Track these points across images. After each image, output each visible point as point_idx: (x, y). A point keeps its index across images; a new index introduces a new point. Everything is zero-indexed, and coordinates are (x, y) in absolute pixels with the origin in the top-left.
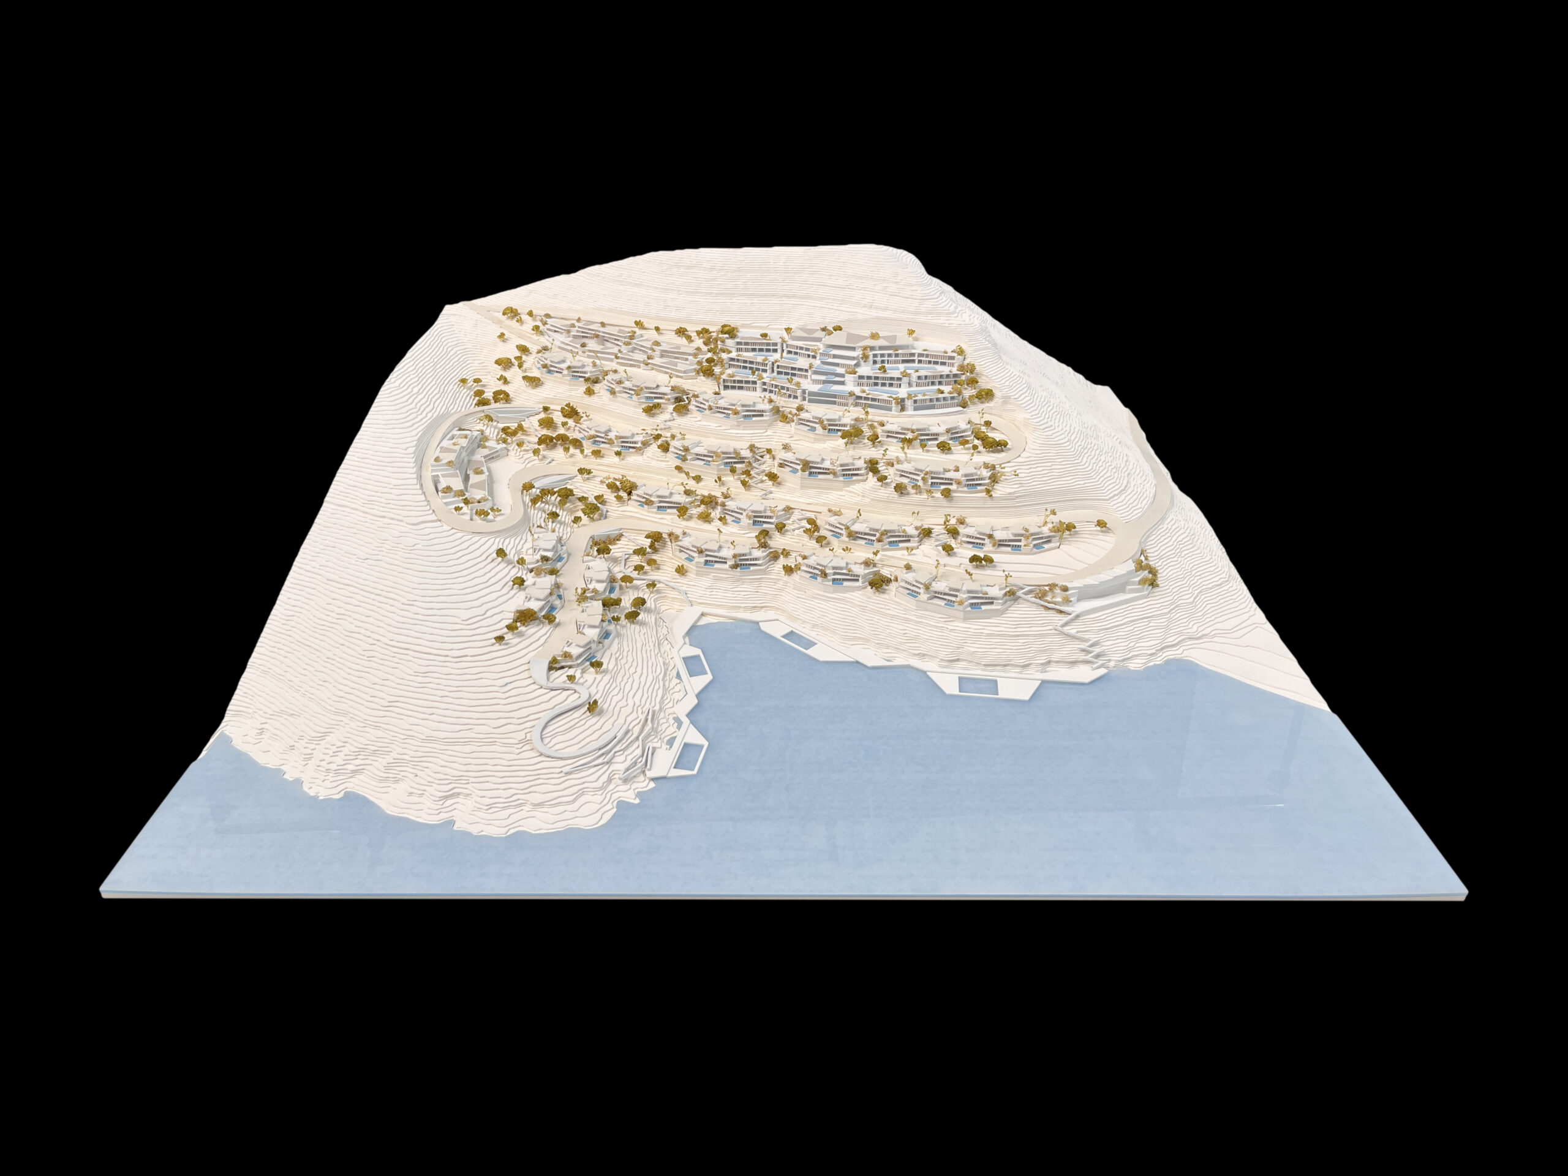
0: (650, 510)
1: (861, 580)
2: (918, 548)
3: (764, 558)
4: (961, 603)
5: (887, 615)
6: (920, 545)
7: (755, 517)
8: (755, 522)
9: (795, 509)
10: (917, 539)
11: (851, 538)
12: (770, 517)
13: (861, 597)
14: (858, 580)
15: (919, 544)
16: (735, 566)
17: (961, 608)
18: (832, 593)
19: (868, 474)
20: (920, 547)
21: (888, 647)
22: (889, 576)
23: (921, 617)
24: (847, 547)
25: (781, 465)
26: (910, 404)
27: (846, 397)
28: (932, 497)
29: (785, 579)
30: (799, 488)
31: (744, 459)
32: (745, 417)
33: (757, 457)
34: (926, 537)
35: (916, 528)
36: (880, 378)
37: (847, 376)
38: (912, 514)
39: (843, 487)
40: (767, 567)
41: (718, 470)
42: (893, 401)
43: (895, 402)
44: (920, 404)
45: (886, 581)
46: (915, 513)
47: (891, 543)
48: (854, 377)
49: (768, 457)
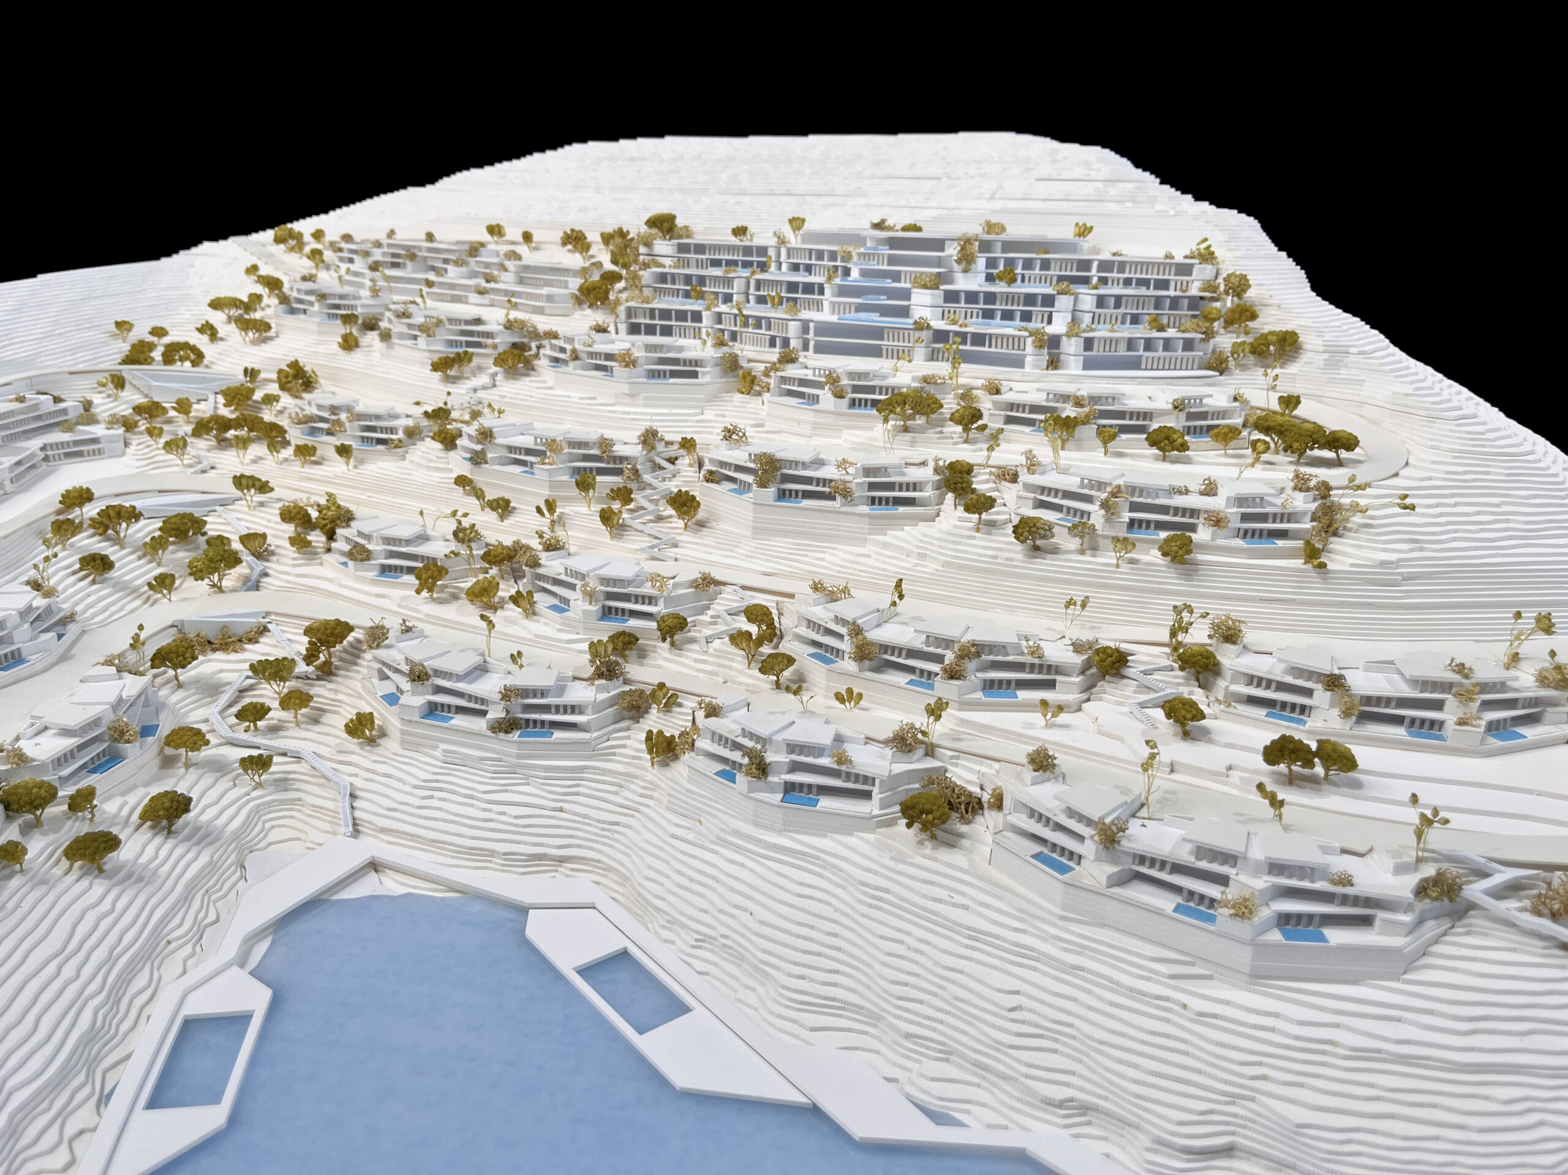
0: (359, 573)
1: (877, 795)
2: (1079, 709)
3: (599, 707)
4: (1243, 910)
5: (954, 926)
6: (1088, 700)
7: (610, 596)
8: (607, 613)
9: (724, 584)
10: (1077, 679)
11: (867, 663)
12: (650, 600)
13: (873, 854)
14: (867, 795)
15: (1084, 696)
16: (506, 726)
17: (1243, 929)
18: (779, 832)
19: (941, 502)
20: (1085, 706)
21: (946, 1054)
22: (975, 790)
23: (1081, 950)
24: (850, 691)
25: (712, 478)
26: (1072, 350)
27: (906, 332)
28: (1132, 561)
29: (649, 777)
30: (748, 533)
31: (622, 459)
32: (653, 374)
33: (659, 460)
34: (1107, 677)
35: (1078, 647)
36: (999, 296)
37: (915, 290)
38: (1067, 607)
39: (869, 534)
40: (606, 738)
41: (550, 487)
42: (1029, 340)
43: (1034, 342)
44: (1101, 353)
45: (963, 807)
46: (1075, 604)
47: (990, 686)
48: (932, 295)
49: (686, 461)
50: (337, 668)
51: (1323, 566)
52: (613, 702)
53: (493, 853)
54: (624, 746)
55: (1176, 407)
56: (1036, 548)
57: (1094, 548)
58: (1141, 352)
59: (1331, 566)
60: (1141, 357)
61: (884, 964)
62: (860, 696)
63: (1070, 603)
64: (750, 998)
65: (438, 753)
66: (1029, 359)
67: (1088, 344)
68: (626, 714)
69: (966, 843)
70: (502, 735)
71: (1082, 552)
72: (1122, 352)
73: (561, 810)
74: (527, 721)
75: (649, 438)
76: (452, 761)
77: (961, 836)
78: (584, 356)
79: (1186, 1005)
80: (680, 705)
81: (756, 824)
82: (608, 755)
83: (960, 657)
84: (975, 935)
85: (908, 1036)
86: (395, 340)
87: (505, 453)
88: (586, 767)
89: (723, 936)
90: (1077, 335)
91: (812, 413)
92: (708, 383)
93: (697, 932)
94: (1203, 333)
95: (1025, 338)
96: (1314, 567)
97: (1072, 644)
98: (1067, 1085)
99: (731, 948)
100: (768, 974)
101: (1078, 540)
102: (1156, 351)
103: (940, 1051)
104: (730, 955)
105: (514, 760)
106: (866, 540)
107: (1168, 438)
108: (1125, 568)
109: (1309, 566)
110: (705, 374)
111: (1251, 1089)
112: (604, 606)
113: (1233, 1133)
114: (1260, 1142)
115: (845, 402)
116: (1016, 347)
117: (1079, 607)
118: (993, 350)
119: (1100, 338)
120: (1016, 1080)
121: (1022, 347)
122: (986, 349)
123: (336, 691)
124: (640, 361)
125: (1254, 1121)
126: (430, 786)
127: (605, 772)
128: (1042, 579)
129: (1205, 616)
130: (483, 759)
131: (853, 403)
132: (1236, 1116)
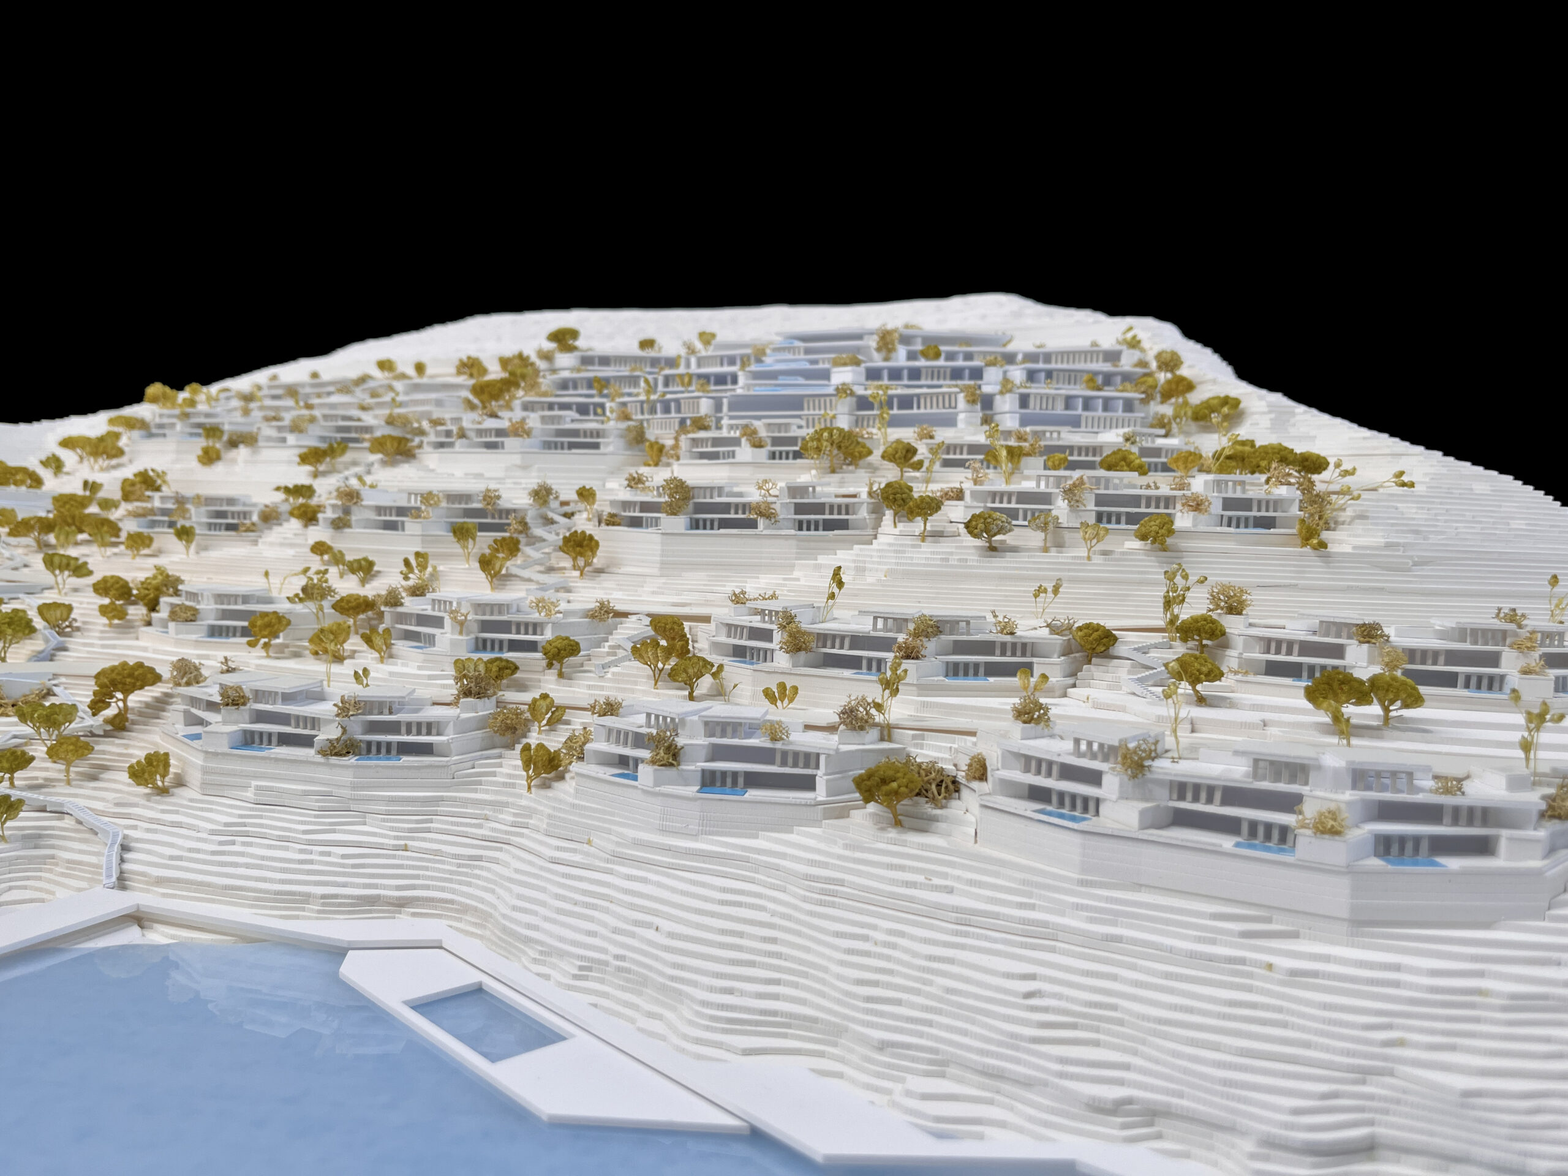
4: (1331, 824)
6: (1074, 686)
7: (486, 626)
8: (482, 645)
9: (625, 615)
10: (1055, 660)
12: (536, 627)
13: (822, 846)
14: (808, 783)
15: (1070, 681)
16: (343, 748)
17: (1333, 851)
19: (877, 524)
20: (1071, 691)
22: (949, 767)
24: (782, 686)
25: (612, 520)
26: (1007, 407)
27: (828, 399)
28: (1105, 553)
29: (524, 802)
30: (656, 571)
31: (508, 512)
32: (548, 446)
33: (551, 515)
34: (1094, 660)
35: (1053, 629)
36: (924, 372)
37: (835, 370)
38: (1036, 596)
39: (797, 559)
40: (470, 764)
41: (423, 542)
42: (961, 397)
43: (966, 396)
44: (1038, 411)
45: (934, 787)
46: (1045, 591)
47: (954, 671)
48: (853, 371)
49: (585, 515)
50: (134, 723)
51: (1323, 545)
52: (482, 724)
53: (307, 898)
54: (494, 774)
55: (1127, 440)
56: (992, 549)
57: (1060, 545)
58: (1079, 411)
59: (1332, 548)
60: (1080, 416)
61: (842, 963)
62: (795, 689)
63: (1040, 591)
64: (657, 1026)
65: (250, 794)
66: (961, 417)
67: (1024, 401)
68: (498, 739)
69: (942, 826)
70: (334, 760)
71: (1046, 550)
72: (1060, 410)
73: (406, 848)
74: (369, 744)
75: (542, 494)
76: (267, 802)
77: (934, 819)
78: (472, 434)
79: (1270, 967)
80: (568, 723)
81: (664, 831)
82: (472, 783)
83: (916, 634)
84: (965, 918)
85: (883, 1046)
86: (261, 444)
87: (373, 516)
88: (442, 799)
89: (617, 957)
90: (1010, 391)
91: (727, 468)
92: (612, 454)
93: (581, 958)
94: (1143, 392)
95: (956, 394)
96: (1314, 548)
97: (1048, 626)
98: (1121, 1082)
99: (628, 971)
100: (680, 993)
101: (1041, 535)
102: (1096, 410)
103: (931, 1062)
104: (628, 980)
105: (347, 793)
106: (793, 566)
107: (1124, 459)
108: (1097, 559)
109: (1308, 549)
110: (607, 444)
111: (1385, 1058)
112: (477, 639)
113: (1371, 1123)
114: (1411, 1129)
115: (763, 453)
116: (947, 405)
117: (1050, 595)
118: (922, 411)
119: (1036, 395)
120: (1045, 1084)
121: (953, 404)
122: (915, 411)
123: (127, 746)
124: (534, 433)
125: (1398, 1102)
126: (232, 832)
127: (466, 802)
128: (1002, 578)
129: (1203, 581)
130: (306, 793)
131: (773, 456)
132: (1371, 1097)
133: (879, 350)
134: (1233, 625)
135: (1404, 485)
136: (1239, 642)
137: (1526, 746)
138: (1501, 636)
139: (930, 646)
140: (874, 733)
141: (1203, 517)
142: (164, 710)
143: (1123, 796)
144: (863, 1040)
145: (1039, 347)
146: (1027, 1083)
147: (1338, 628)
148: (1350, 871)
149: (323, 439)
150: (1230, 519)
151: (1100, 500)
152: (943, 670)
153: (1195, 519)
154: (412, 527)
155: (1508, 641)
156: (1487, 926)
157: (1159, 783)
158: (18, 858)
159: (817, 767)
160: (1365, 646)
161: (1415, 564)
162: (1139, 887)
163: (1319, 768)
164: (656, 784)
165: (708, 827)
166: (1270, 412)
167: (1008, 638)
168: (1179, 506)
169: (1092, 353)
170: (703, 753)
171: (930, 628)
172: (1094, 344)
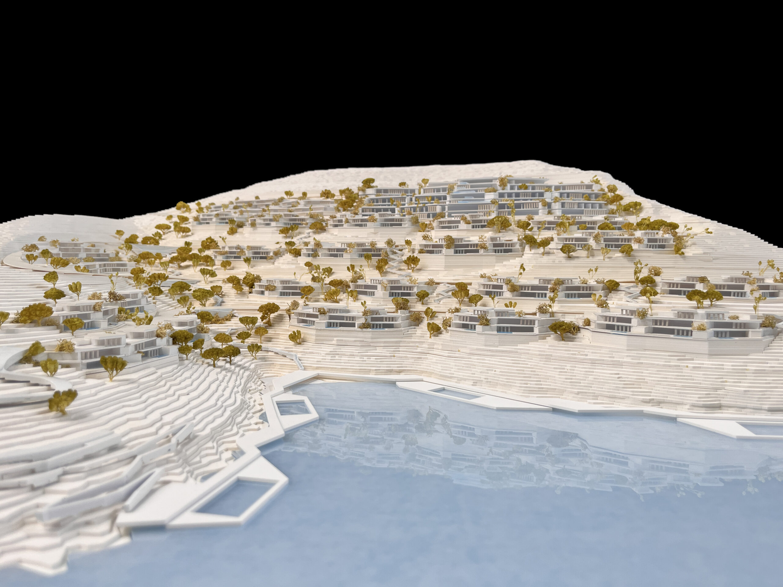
1: (537, 329)
3: (403, 319)
4: (701, 329)
8: (392, 295)
9: (438, 284)
10: (602, 292)
11: (515, 293)
13: (542, 346)
16: (365, 326)
17: (704, 335)
18: (497, 346)
19: (524, 249)
24: (511, 303)
25: (422, 252)
26: (557, 207)
27: (488, 205)
28: (609, 258)
29: (429, 341)
30: (443, 269)
31: (380, 250)
32: (383, 225)
33: (395, 250)
34: (612, 292)
35: (598, 282)
36: (521, 194)
37: (486, 194)
38: (589, 272)
39: (496, 263)
40: (407, 331)
41: (351, 261)
42: (540, 204)
43: (542, 204)
44: (568, 209)
45: (572, 329)
46: (592, 270)
47: (568, 296)
48: (494, 194)
49: (407, 250)
50: (273, 324)
51: (683, 253)
52: (408, 318)
54: (415, 334)
55: (606, 219)
56: (570, 257)
57: (593, 256)
58: (583, 208)
59: (686, 254)
60: (583, 210)
62: (516, 303)
63: (590, 270)
66: (540, 211)
67: (563, 205)
68: (413, 323)
69: (577, 340)
70: (364, 330)
71: (588, 257)
72: (576, 208)
73: (394, 356)
74: (373, 325)
75: (390, 243)
76: (341, 344)
77: (575, 338)
78: (351, 221)
79: (687, 366)
80: (437, 317)
81: (486, 345)
82: (410, 336)
83: (555, 284)
85: (578, 393)
86: (257, 226)
87: (327, 252)
88: (401, 341)
89: (485, 379)
90: (558, 202)
91: (456, 231)
92: (407, 227)
93: (473, 380)
94: (606, 201)
95: (538, 203)
96: (680, 255)
97: (596, 281)
98: (650, 396)
99: (490, 382)
100: (511, 385)
101: (586, 252)
102: (589, 208)
103: (593, 396)
104: (490, 384)
105: (370, 340)
106: (495, 265)
107: (607, 226)
108: (607, 260)
109: (678, 255)
110: (405, 224)
111: (722, 385)
112: (390, 292)
113: (720, 401)
114: (731, 401)
115: (470, 225)
116: (535, 207)
117: (594, 272)
118: (525, 209)
119: (567, 203)
120: (629, 397)
121: (537, 207)
122: (522, 209)
124: (378, 220)
125: (727, 395)
126: (333, 354)
127: (409, 342)
128: (575, 267)
129: (646, 265)
130: (355, 341)
131: (473, 227)
132: (719, 394)
133: (500, 186)
134: (657, 279)
135: (709, 233)
136: (660, 284)
137: (755, 308)
138: (744, 280)
139: (561, 288)
140: (548, 315)
141: (641, 245)
142: (283, 319)
143: (639, 325)
144: (572, 392)
145: (560, 183)
146: (623, 398)
147: (693, 278)
148: (708, 340)
149: (285, 224)
150: (650, 245)
151: (605, 240)
152: (564, 296)
153: (639, 246)
154: (345, 255)
155: (747, 281)
156: (747, 355)
157: (649, 320)
158: (262, 364)
159: (534, 324)
160: (702, 284)
161: (714, 259)
162: (645, 350)
163: (697, 313)
164: (483, 331)
165: (502, 343)
166: (653, 207)
167: (585, 285)
168: (633, 241)
169: (581, 185)
170: (496, 321)
171: (560, 282)
172: (582, 182)
